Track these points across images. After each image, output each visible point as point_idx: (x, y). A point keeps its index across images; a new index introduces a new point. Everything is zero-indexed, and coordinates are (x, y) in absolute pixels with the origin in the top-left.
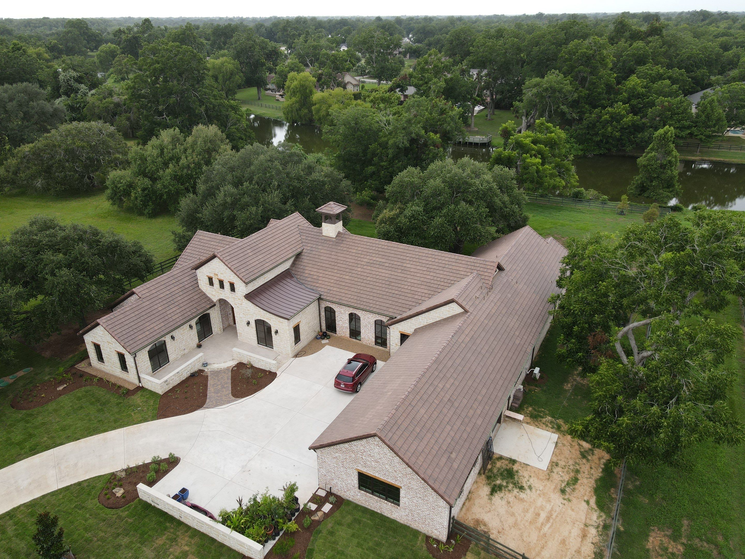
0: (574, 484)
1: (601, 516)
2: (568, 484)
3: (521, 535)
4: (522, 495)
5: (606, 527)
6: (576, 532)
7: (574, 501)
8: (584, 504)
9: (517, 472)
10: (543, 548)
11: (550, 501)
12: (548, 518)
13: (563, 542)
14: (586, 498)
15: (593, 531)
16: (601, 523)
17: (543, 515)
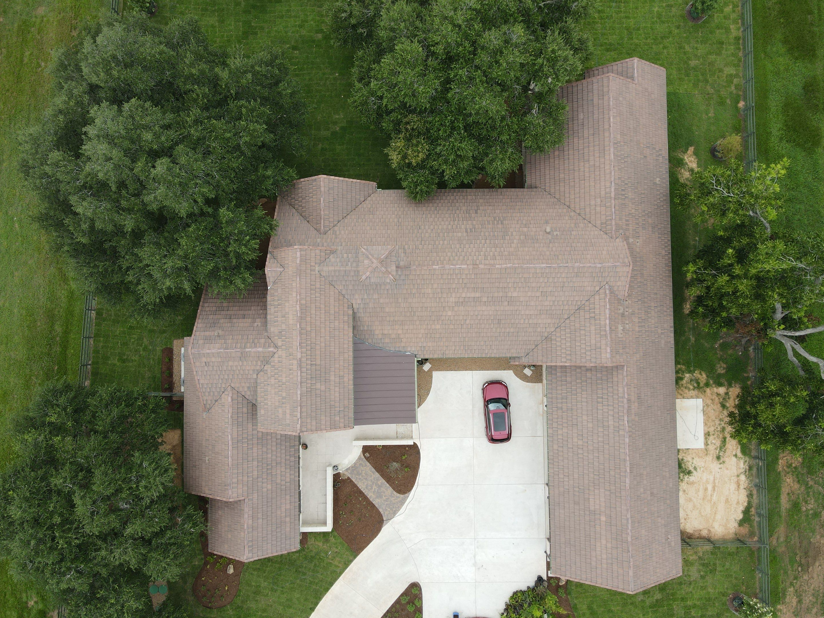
0: (724, 446)
1: (746, 461)
2: (721, 449)
3: (700, 513)
4: (692, 478)
5: (750, 468)
6: (733, 486)
7: (727, 460)
8: (734, 459)
9: (682, 460)
10: (715, 514)
11: (711, 472)
12: (714, 488)
13: (727, 501)
14: (734, 453)
15: (743, 478)
16: (747, 468)
17: (710, 487)
